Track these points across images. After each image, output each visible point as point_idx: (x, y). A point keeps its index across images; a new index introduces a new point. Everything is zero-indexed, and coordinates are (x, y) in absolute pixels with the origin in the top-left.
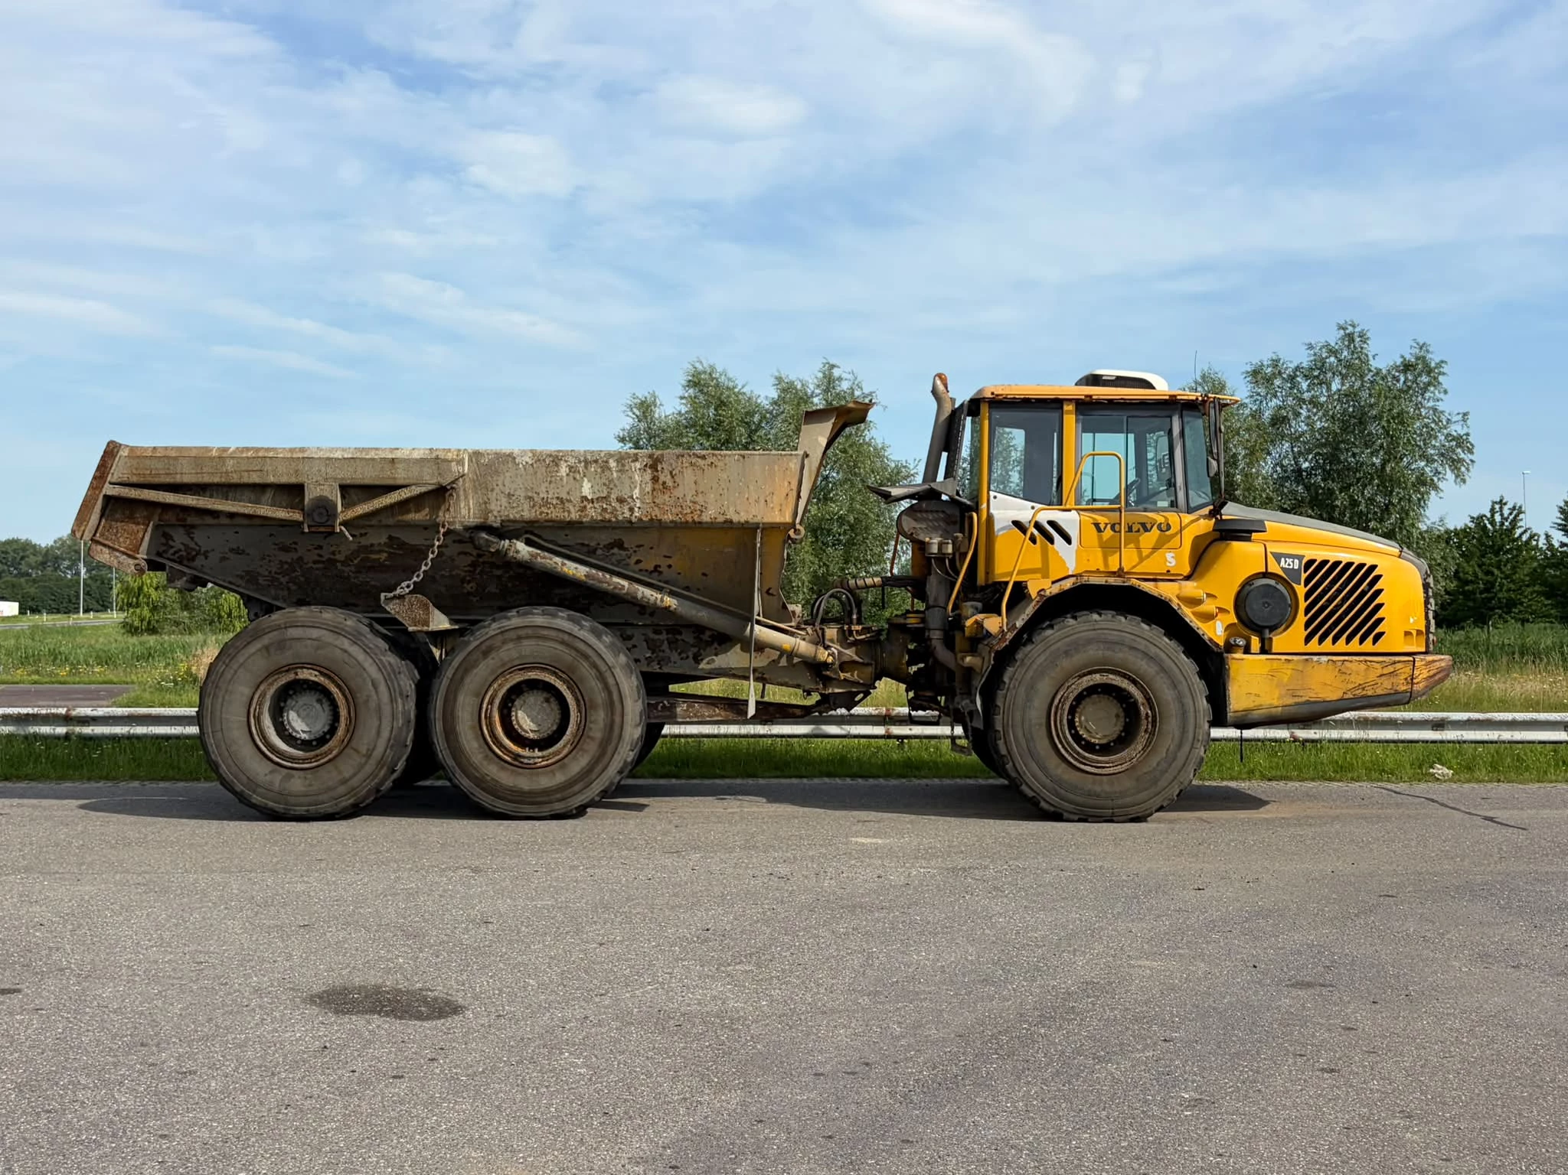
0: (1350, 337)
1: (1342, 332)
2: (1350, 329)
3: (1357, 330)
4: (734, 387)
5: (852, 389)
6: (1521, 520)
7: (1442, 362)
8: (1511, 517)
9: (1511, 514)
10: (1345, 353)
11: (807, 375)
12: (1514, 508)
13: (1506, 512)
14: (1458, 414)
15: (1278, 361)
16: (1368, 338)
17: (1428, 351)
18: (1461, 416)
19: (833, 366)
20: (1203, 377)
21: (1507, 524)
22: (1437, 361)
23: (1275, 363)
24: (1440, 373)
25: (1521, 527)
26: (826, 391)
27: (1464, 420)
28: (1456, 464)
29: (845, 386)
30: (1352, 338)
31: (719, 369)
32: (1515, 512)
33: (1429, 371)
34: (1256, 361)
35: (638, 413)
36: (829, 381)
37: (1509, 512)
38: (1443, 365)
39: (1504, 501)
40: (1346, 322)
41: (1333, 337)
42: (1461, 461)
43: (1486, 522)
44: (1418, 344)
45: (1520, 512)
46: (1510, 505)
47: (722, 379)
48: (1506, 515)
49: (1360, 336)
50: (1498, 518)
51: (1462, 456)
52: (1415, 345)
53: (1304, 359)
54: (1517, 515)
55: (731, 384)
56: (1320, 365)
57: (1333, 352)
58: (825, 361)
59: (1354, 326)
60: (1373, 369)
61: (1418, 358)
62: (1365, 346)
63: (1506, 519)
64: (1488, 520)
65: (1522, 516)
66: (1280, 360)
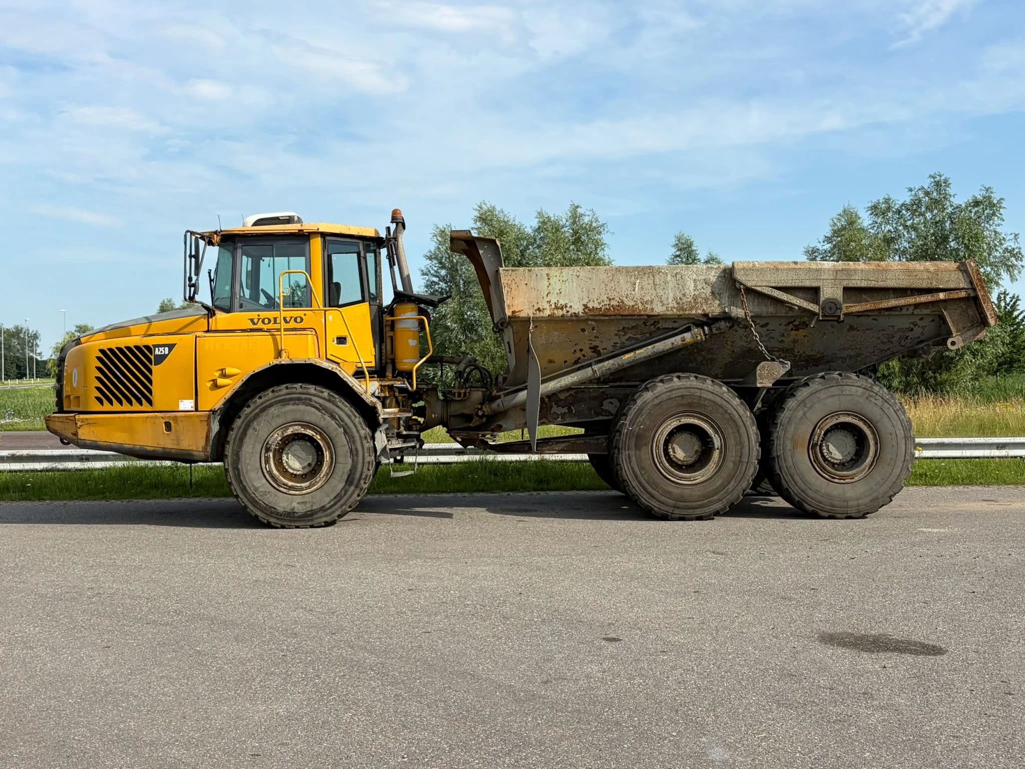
0: (938, 184)
1: (932, 180)
2: (938, 178)
3: (943, 178)
4: (508, 221)
5: (591, 222)
6: (1018, 305)
7: (1002, 199)
8: (1012, 303)
9: (1011, 301)
10: (935, 194)
11: (560, 213)
12: (1013, 297)
13: (1008, 300)
14: (1011, 234)
15: (889, 199)
16: (950, 184)
17: (992, 192)
18: (1013, 235)
19: (577, 207)
20: (845, 211)
21: (1008, 308)
22: (998, 199)
23: (887, 201)
24: (1000, 207)
25: (1018, 310)
26: (574, 223)
27: (1016, 239)
28: (1010, 268)
29: (586, 219)
30: (940, 185)
31: (498, 208)
32: (1014, 300)
33: (992, 205)
34: (875, 200)
35: (440, 239)
36: (575, 216)
37: (1010, 299)
38: (1002, 201)
39: (1007, 293)
40: (935, 173)
41: (927, 183)
42: (1013, 266)
43: (994, 306)
44: (985, 188)
45: (1018, 300)
46: (1011, 295)
47: (501, 215)
48: (1008, 302)
49: (944, 183)
50: (1003, 304)
51: (1015, 262)
52: (983, 189)
53: (907, 198)
54: (1015, 303)
55: (506, 219)
56: (917, 203)
57: (927, 194)
58: (572, 203)
59: (940, 176)
60: (954, 205)
61: (984, 197)
62: (948, 189)
63: (1008, 305)
64: (996, 305)
65: (1018, 302)
66: (890, 199)
